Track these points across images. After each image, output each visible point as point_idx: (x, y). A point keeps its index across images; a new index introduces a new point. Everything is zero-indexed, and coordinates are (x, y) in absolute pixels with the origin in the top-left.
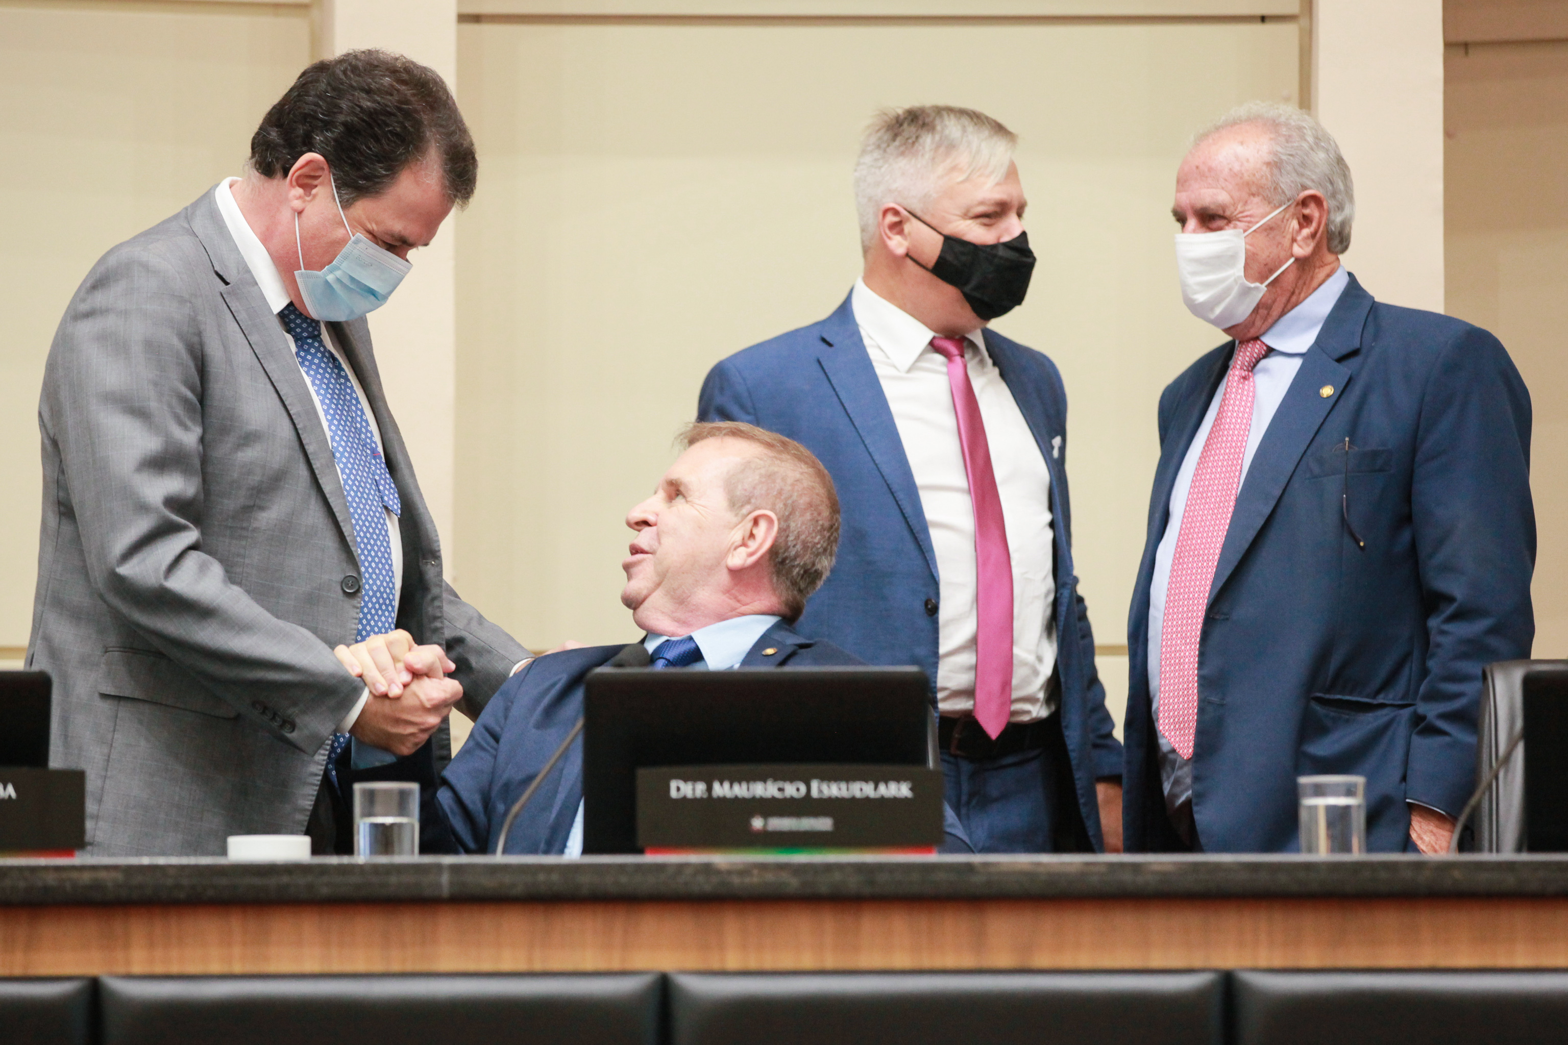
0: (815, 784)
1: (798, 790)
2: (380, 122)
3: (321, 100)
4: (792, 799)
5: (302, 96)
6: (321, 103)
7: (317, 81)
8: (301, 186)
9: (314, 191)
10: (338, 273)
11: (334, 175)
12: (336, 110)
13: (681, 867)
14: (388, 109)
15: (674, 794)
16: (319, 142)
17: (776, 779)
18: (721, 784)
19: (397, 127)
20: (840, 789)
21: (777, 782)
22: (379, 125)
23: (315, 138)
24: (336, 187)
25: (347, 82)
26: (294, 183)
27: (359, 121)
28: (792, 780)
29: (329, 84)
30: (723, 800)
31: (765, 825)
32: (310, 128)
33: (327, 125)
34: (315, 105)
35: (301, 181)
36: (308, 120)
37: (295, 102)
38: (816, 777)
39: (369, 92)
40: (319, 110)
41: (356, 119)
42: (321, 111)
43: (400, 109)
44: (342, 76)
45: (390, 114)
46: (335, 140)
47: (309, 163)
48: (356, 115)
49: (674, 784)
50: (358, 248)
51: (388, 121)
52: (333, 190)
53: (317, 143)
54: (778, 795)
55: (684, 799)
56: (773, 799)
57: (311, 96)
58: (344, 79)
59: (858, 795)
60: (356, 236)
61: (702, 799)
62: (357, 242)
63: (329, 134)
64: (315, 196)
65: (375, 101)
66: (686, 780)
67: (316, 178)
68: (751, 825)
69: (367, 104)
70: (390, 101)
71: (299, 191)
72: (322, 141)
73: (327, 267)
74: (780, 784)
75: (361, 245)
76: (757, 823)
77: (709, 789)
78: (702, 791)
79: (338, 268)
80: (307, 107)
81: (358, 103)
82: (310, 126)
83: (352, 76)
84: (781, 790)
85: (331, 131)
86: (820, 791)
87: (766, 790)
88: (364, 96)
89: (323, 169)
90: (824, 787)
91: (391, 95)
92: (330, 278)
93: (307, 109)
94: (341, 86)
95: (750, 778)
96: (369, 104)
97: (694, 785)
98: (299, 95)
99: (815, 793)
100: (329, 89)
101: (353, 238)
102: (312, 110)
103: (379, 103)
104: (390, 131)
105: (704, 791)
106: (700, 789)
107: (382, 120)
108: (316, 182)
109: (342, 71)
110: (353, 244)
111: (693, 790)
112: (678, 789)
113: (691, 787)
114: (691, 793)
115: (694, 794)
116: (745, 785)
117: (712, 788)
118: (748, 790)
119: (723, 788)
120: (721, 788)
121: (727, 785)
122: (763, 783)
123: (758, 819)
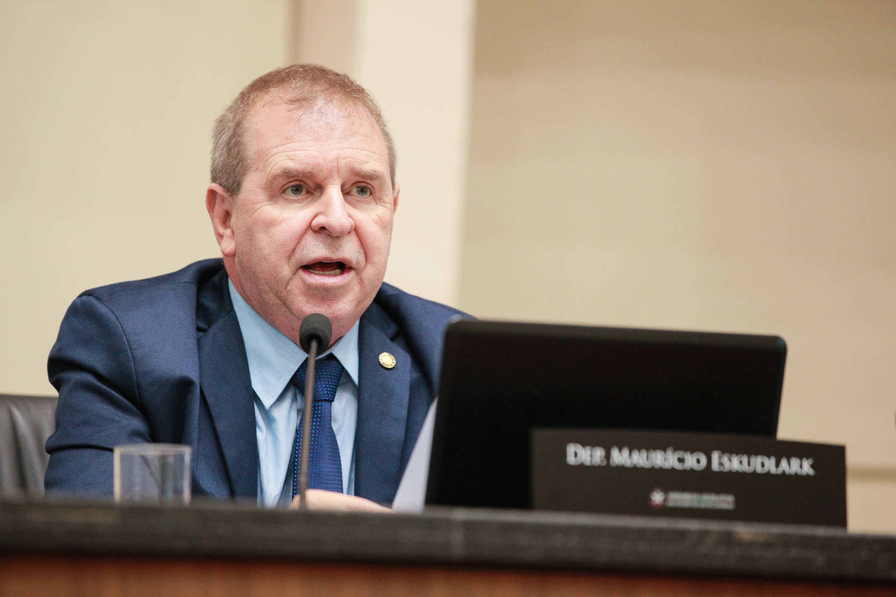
0: (715, 456)
1: (698, 461)
4: (692, 471)
15: (571, 460)
17: (676, 449)
18: (620, 450)
20: (741, 462)
21: (676, 452)
28: (693, 451)
30: (621, 469)
31: (665, 500)
38: (717, 449)
49: (571, 449)
54: (678, 466)
55: (582, 467)
56: (673, 470)
59: (759, 469)
61: (600, 467)
66: (584, 445)
68: (651, 500)
74: (680, 454)
76: (657, 497)
77: (608, 456)
78: (601, 457)
84: (681, 460)
86: (721, 464)
87: (665, 460)
90: (725, 459)
95: (650, 447)
97: (591, 451)
99: (715, 466)
105: (603, 458)
106: (599, 454)
111: (591, 456)
112: (576, 455)
113: (588, 452)
114: (589, 459)
115: (591, 460)
116: (644, 454)
117: (611, 456)
118: (648, 459)
119: (621, 455)
120: (620, 455)
121: (626, 452)
122: (663, 452)
123: (658, 493)
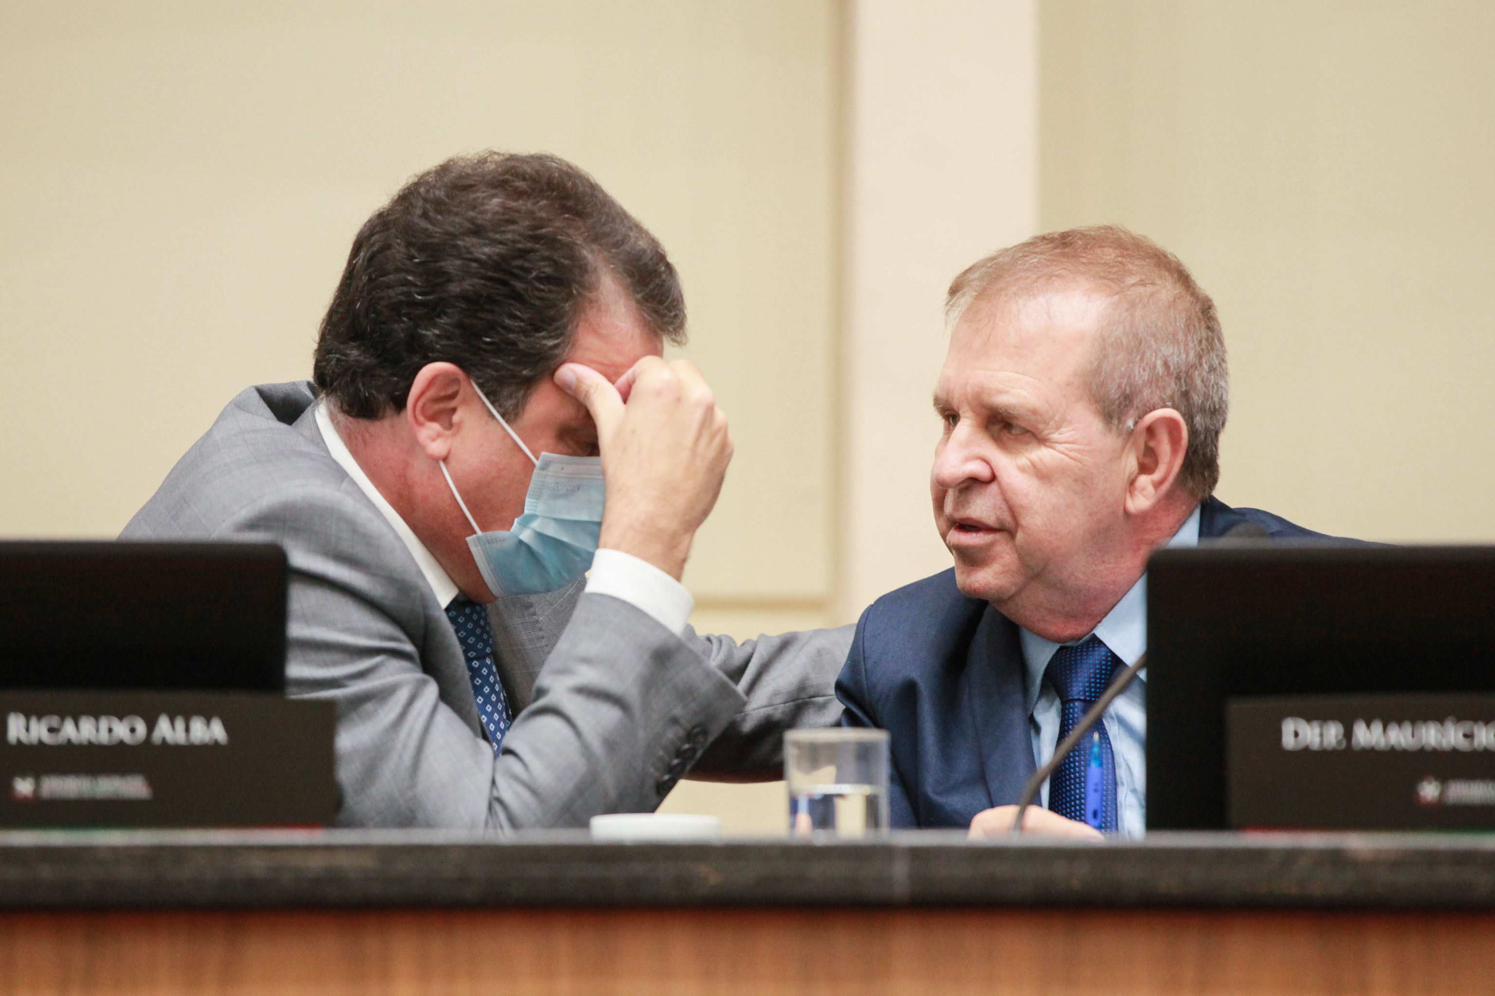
2: (516, 271)
3: (409, 274)
5: (376, 279)
6: (410, 278)
7: (387, 247)
8: (433, 418)
9: (456, 418)
10: (535, 525)
11: (477, 378)
12: (441, 280)
13: (1292, 855)
14: (519, 246)
15: (1288, 741)
16: (434, 338)
17: (1460, 718)
18: (1368, 725)
19: (544, 266)
21: (1460, 723)
22: (515, 276)
23: (425, 335)
24: (487, 395)
25: (438, 230)
26: (421, 418)
27: (483, 282)
29: (409, 244)
30: (1371, 753)
31: (1442, 794)
32: (411, 323)
33: (434, 310)
34: (402, 285)
35: (430, 412)
36: (404, 311)
37: (369, 293)
39: (477, 231)
40: (413, 289)
41: (476, 280)
42: (418, 290)
43: (536, 239)
44: (424, 224)
45: (524, 253)
46: (460, 325)
47: (432, 382)
48: (475, 275)
49: (1289, 727)
50: (550, 474)
51: (527, 265)
52: (484, 404)
53: (431, 341)
54: (1463, 744)
55: (1306, 752)
56: (1456, 751)
57: (389, 274)
58: (430, 227)
60: (540, 458)
61: (1334, 751)
62: (545, 466)
63: (443, 320)
64: (459, 425)
65: (494, 242)
66: (1309, 718)
67: (452, 397)
68: (1418, 794)
69: (485, 251)
70: (514, 232)
71: (435, 427)
72: (437, 336)
73: (516, 520)
74: (1467, 726)
75: (552, 468)
76: (1429, 791)
77: (1348, 734)
78: (1336, 736)
79: (533, 517)
80: (391, 292)
81: (468, 256)
82: (410, 319)
83: (439, 217)
84: (1468, 736)
85: (446, 314)
87: (1443, 735)
88: (475, 240)
89: (456, 381)
91: (513, 222)
92: (526, 536)
93: (395, 294)
94: (430, 240)
95: (1417, 717)
96: (487, 250)
97: (1321, 727)
98: (370, 280)
100: (413, 251)
101: (537, 463)
102: (403, 294)
103: (501, 243)
104: (538, 279)
105: (1341, 737)
106: (1332, 733)
107: (517, 267)
108: (453, 404)
109: (420, 217)
110: (541, 472)
111: (1321, 735)
112: (1296, 734)
113: (1317, 730)
114: (1317, 740)
115: (1322, 742)
116: (1408, 728)
117: (1353, 732)
118: (1413, 736)
119: (1370, 731)
120: (1368, 730)
121: (1377, 727)
122: (1439, 726)
123: (1430, 783)
